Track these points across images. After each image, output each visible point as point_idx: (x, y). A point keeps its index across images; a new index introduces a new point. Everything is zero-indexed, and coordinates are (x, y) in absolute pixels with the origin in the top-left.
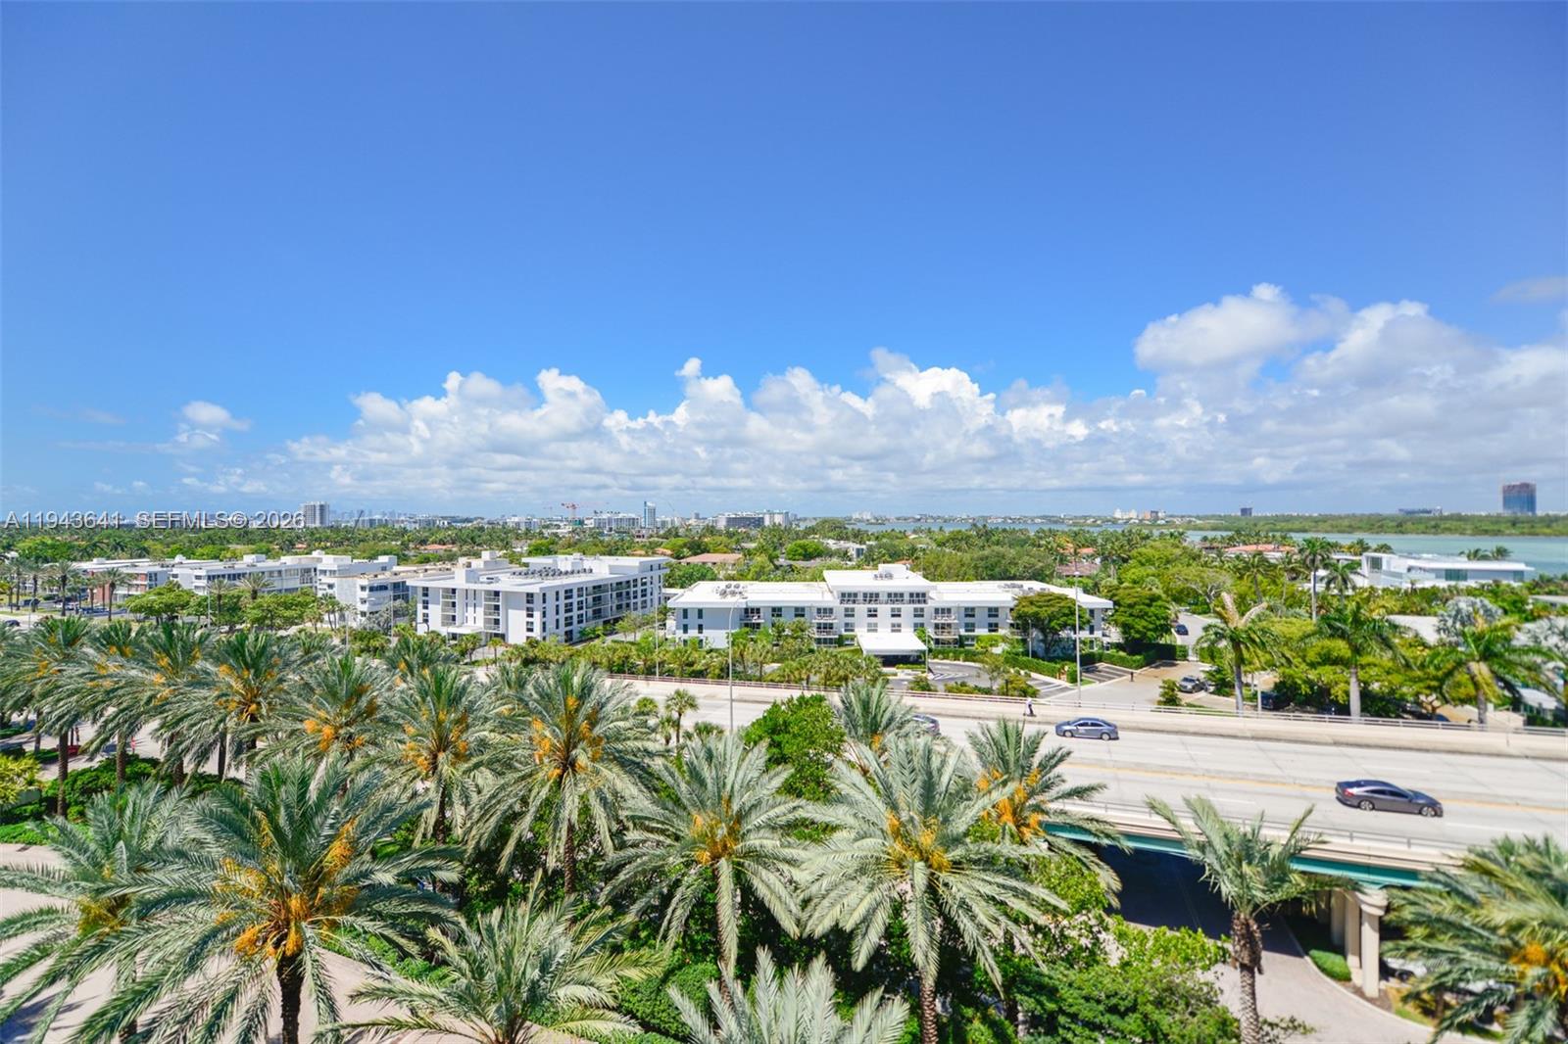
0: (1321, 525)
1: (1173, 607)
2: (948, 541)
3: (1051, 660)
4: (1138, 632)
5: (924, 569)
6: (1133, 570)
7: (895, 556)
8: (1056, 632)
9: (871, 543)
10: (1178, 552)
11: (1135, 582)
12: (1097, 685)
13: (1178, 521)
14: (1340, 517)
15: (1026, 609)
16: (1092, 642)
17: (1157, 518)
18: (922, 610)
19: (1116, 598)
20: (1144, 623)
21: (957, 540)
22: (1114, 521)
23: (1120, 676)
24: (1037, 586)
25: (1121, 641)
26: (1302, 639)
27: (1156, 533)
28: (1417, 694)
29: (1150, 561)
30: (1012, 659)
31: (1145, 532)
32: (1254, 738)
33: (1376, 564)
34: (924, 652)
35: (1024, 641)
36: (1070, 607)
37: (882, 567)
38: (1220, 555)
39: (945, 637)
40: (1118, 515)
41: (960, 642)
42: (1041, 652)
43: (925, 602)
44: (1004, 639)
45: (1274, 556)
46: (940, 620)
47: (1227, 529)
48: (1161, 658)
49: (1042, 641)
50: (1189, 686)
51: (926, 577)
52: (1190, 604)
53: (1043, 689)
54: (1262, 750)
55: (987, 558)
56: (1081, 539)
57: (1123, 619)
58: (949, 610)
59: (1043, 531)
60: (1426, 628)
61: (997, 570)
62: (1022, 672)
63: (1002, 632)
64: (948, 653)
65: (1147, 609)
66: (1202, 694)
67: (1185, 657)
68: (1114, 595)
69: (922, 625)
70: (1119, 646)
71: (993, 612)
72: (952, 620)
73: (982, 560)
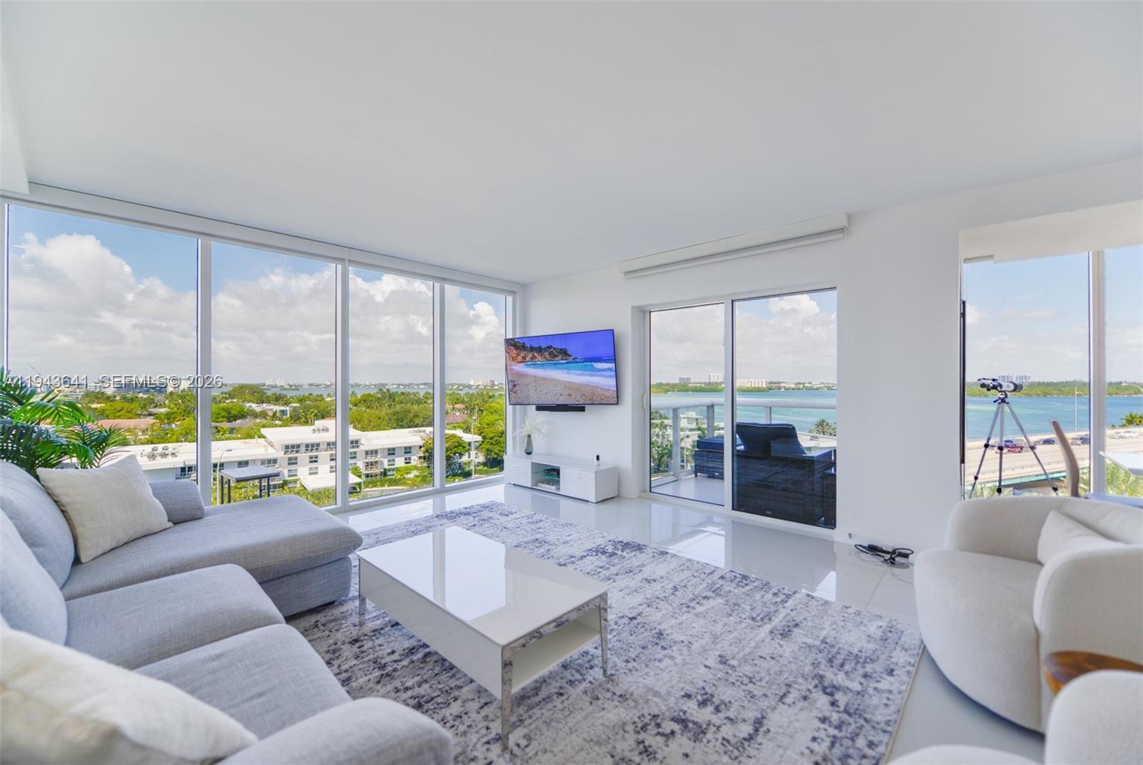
4: (495, 454)
7: (323, 414)
9: (295, 405)
15: (430, 447)
16: (469, 463)
17: (494, 385)
18: (356, 454)
19: (482, 435)
30: (422, 480)
36: (458, 442)
37: (318, 423)
39: (374, 471)
41: (385, 473)
43: (358, 447)
44: (416, 468)
46: (370, 459)
55: (398, 412)
57: (488, 446)
58: (376, 452)
61: (405, 421)
63: (414, 463)
64: (377, 482)
65: (500, 439)
68: (483, 432)
69: (355, 464)
70: (484, 464)
71: (408, 450)
72: (380, 458)
73: (394, 415)
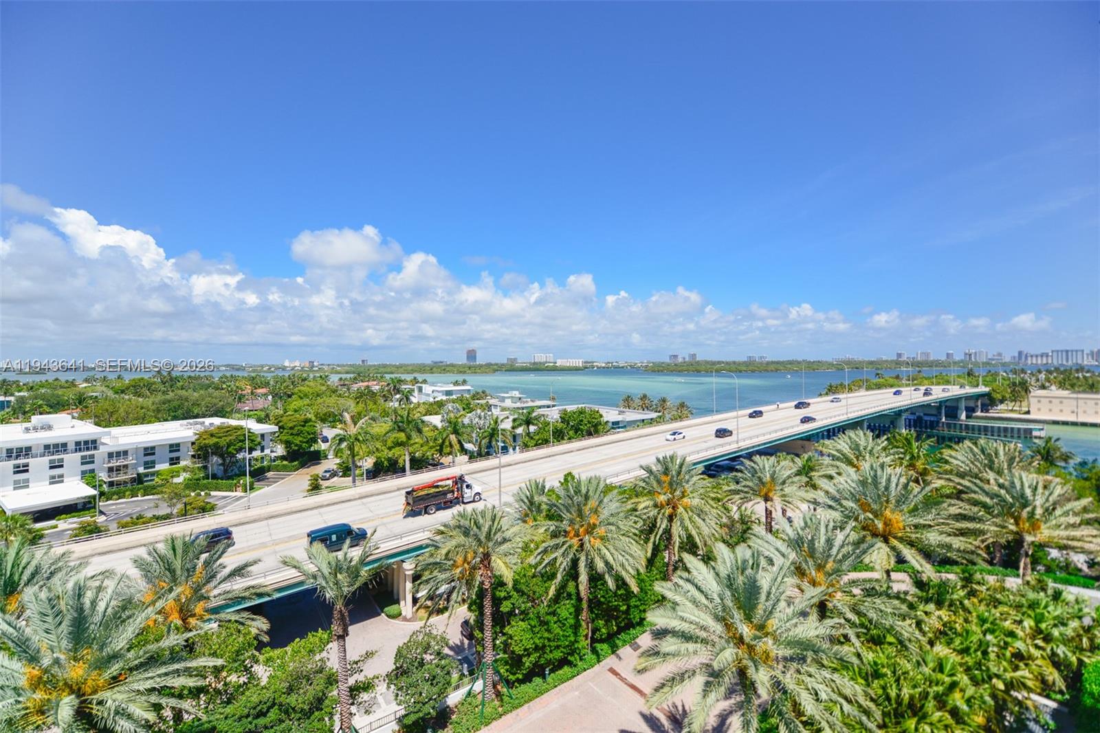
0: (401, 370)
1: (319, 425)
2: (128, 388)
3: (229, 478)
4: (296, 445)
5: (96, 416)
6: (295, 403)
7: (57, 406)
8: (233, 456)
9: (22, 394)
10: (324, 388)
11: (296, 411)
12: (266, 489)
13: (326, 368)
14: (408, 365)
15: (207, 442)
16: (262, 458)
17: (313, 366)
18: (92, 456)
19: (280, 424)
20: (301, 439)
21: (137, 388)
22: (284, 369)
23: (283, 479)
24: (217, 421)
25: (285, 454)
26: (385, 435)
27: (311, 376)
28: (433, 455)
29: (306, 395)
30: (193, 485)
31: (305, 375)
32: (360, 498)
33: (420, 389)
34: (94, 497)
35: (205, 468)
36: (244, 435)
37: (36, 419)
38: (348, 389)
39: (122, 477)
40: (287, 364)
41: (139, 479)
42: (220, 474)
43: (95, 448)
44: (185, 470)
45: (376, 388)
46: (114, 463)
47: (354, 373)
48: (310, 461)
49: (220, 465)
50: (328, 475)
51: (97, 424)
52: (330, 422)
53: (221, 503)
54: (363, 504)
55: (169, 401)
56: (256, 382)
57: (286, 438)
58: (126, 453)
59: (226, 377)
60: (436, 420)
62: (203, 493)
63: (183, 463)
64: (124, 492)
65: (302, 428)
66: (336, 478)
67: (326, 457)
68: (280, 422)
69: (92, 471)
70: (283, 458)
71: (174, 447)
72: (130, 461)
73: (164, 403)
